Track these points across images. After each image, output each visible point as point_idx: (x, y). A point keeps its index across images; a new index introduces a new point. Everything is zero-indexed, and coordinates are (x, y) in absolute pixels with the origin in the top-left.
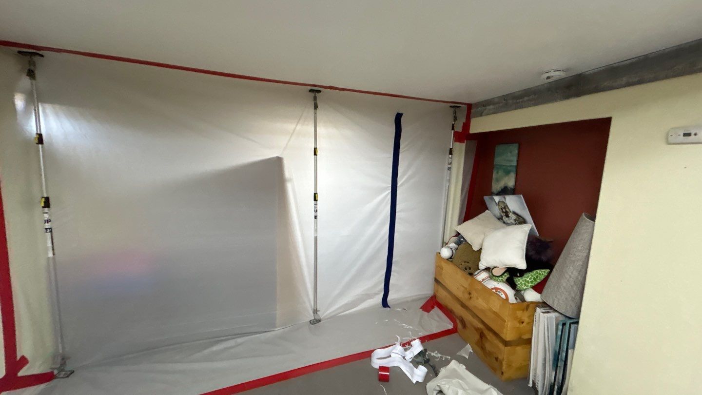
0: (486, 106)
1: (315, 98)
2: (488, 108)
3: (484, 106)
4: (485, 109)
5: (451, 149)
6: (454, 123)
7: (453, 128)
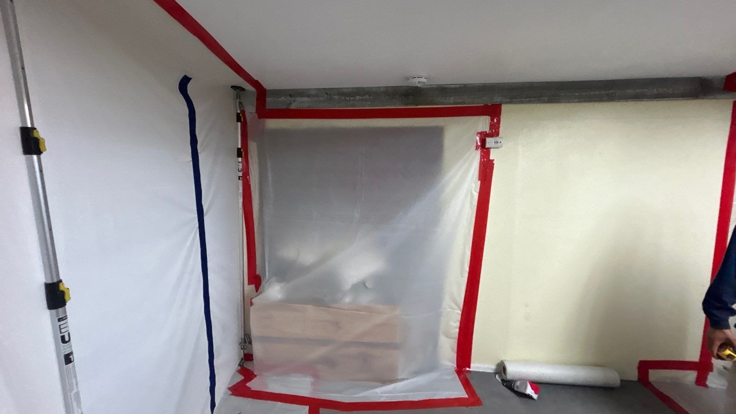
0: (294, 97)
2: (299, 99)
3: (291, 96)
4: (294, 101)
5: (239, 150)
6: (239, 112)
7: (239, 120)
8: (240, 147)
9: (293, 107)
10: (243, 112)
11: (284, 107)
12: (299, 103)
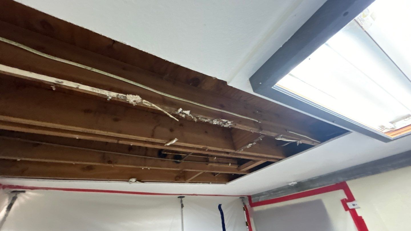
1: (181, 201)
2: (261, 197)
3: (258, 196)
5: (246, 222)
6: (244, 206)
7: (244, 210)
8: (246, 221)
9: (260, 200)
10: (245, 206)
11: (257, 201)
12: (261, 199)
